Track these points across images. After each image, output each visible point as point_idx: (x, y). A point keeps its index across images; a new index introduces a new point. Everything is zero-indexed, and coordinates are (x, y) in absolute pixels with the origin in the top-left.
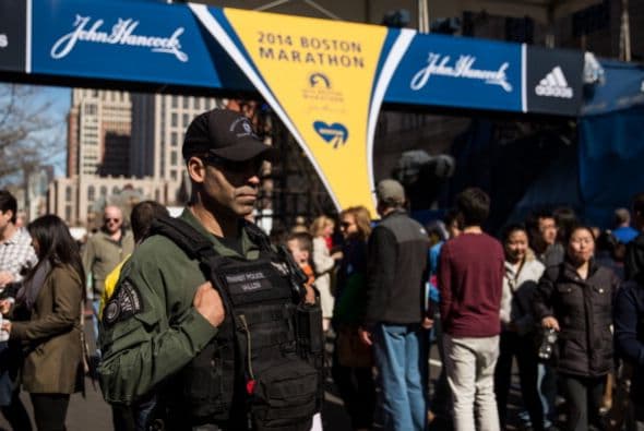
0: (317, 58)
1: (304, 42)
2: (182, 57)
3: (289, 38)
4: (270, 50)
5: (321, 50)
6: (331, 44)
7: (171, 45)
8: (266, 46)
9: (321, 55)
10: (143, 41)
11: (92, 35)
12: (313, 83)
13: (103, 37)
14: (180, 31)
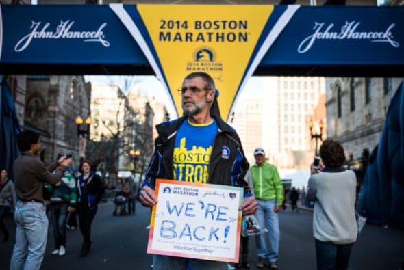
0: (206, 37)
1: (198, 25)
2: (105, 43)
3: (186, 22)
4: (169, 34)
5: (211, 31)
6: (221, 24)
7: (98, 35)
8: (165, 31)
9: (210, 34)
10: (78, 35)
11: (43, 34)
12: (198, 57)
13: (50, 35)
14: (104, 25)
